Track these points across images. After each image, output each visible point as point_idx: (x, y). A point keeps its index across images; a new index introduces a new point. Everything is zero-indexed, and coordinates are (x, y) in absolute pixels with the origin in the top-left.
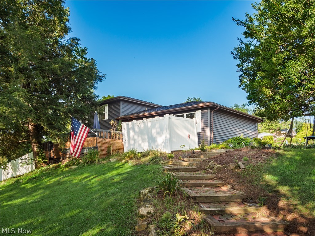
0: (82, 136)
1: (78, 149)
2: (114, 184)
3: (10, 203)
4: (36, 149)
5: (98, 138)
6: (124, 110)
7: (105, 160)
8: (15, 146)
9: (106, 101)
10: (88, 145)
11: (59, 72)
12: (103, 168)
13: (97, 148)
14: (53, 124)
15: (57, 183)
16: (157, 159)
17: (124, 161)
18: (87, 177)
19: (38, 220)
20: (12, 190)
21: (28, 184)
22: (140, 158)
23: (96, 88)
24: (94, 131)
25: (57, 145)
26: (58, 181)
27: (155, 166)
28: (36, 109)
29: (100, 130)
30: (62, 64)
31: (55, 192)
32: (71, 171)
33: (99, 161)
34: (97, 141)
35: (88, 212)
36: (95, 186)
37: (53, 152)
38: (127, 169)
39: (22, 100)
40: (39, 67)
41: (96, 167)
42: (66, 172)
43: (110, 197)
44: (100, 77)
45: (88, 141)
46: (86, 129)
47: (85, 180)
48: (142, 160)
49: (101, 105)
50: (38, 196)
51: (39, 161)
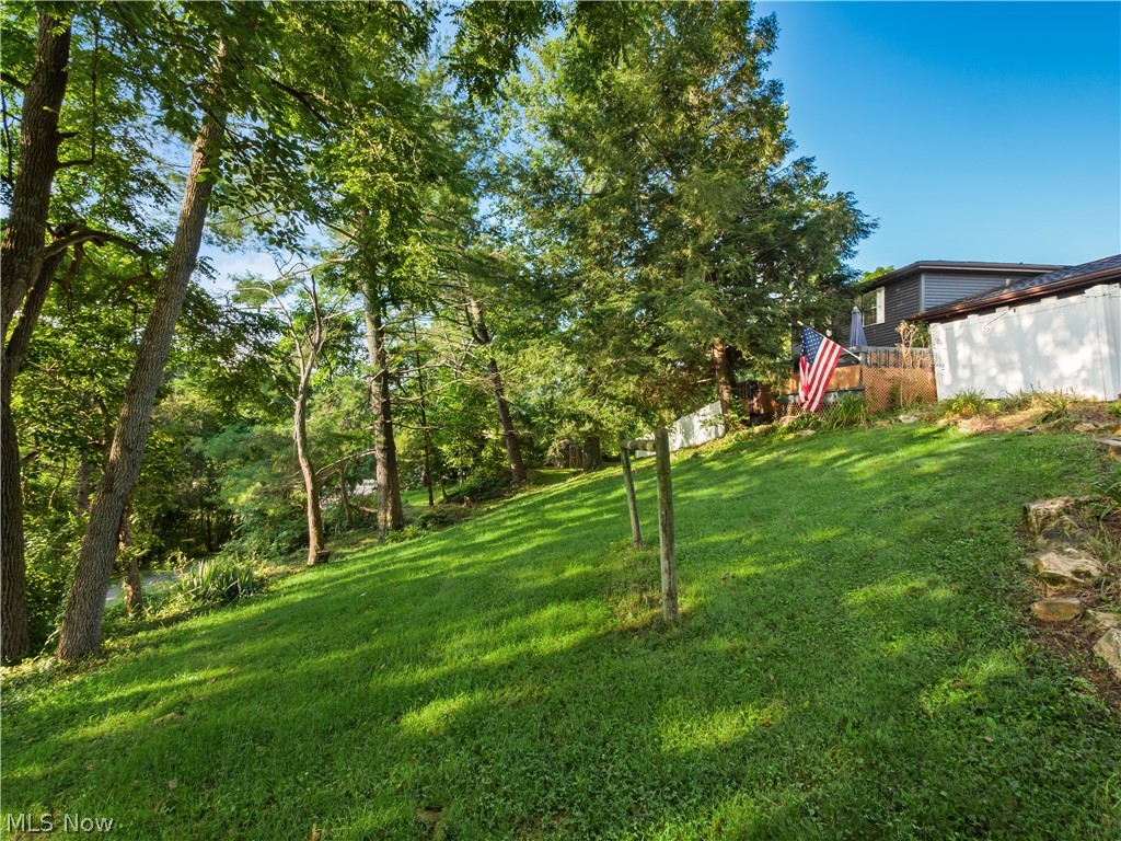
0: (826, 365)
1: (815, 394)
2: (923, 477)
3: (689, 494)
4: (726, 395)
5: (864, 367)
6: (930, 294)
7: (883, 418)
8: (690, 391)
9: (879, 279)
10: (838, 384)
11: (771, 237)
12: (883, 436)
13: (862, 390)
14: (759, 345)
15: (774, 465)
16: (1063, 419)
17: (941, 423)
18: (842, 457)
19: (750, 536)
20: (689, 471)
21: (716, 463)
22: (998, 415)
23: (852, 255)
24: (852, 351)
25: (766, 388)
26: (776, 460)
27: (1059, 437)
28: (730, 317)
29: (870, 349)
30: (778, 219)
31: (773, 482)
32: (802, 442)
33: (868, 420)
34: (861, 375)
35: (865, 538)
36: (869, 479)
37: (758, 401)
38: (957, 441)
39: (707, 304)
40: (734, 237)
41: (864, 433)
42: (789, 443)
43: (919, 510)
44: (864, 228)
45: (838, 374)
46: (834, 347)
47: (839, 463)
48: (1004, 419)
49: (866, 292)
50: (741, 488)
51: (733, 419)
